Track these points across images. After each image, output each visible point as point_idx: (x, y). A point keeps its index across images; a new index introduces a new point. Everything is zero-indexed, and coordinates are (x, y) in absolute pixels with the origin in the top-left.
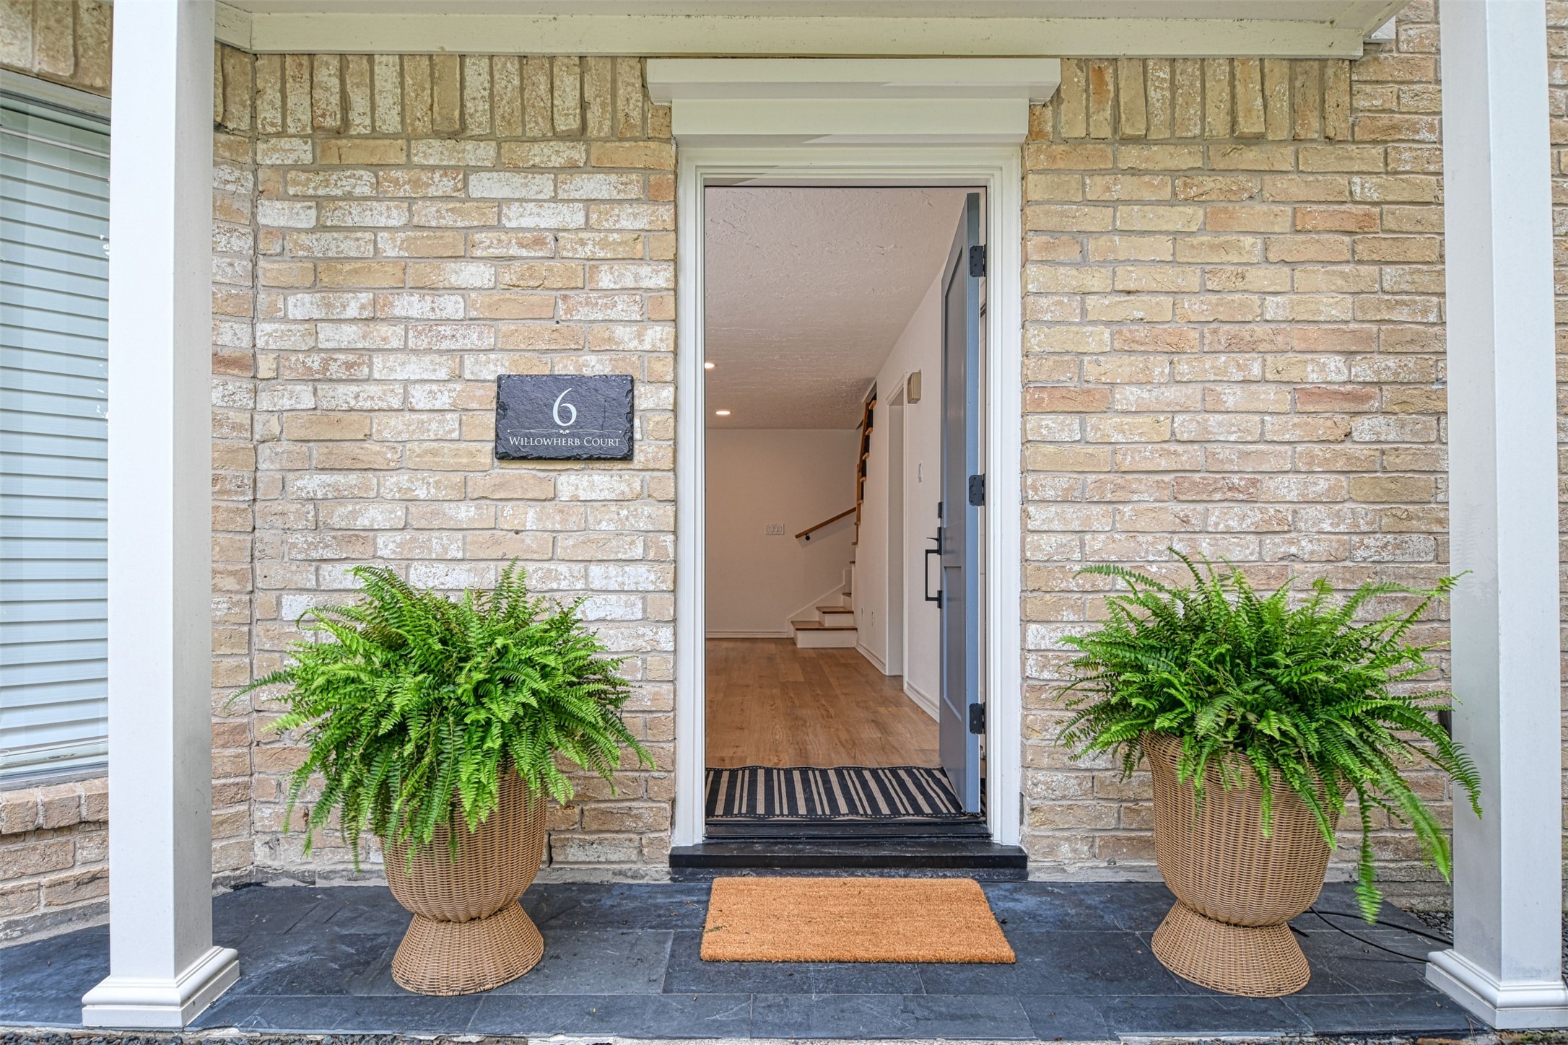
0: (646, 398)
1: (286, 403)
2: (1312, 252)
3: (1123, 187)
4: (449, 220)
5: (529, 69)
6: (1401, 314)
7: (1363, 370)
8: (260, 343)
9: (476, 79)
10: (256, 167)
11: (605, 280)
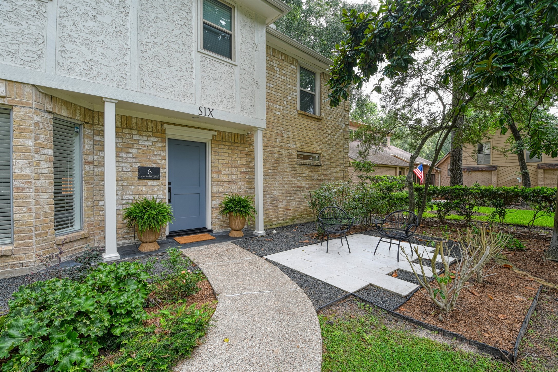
0: (162, 171)
1: (100, 170)
2: (242, 156)
3: (223, 147)
4: (129, 142)
5: (143, 120)
6: (251, 164)
7: (247, 170)
8: (95, 159)
9: (134, 121)
10: (93, 130)
11: (156, 153)
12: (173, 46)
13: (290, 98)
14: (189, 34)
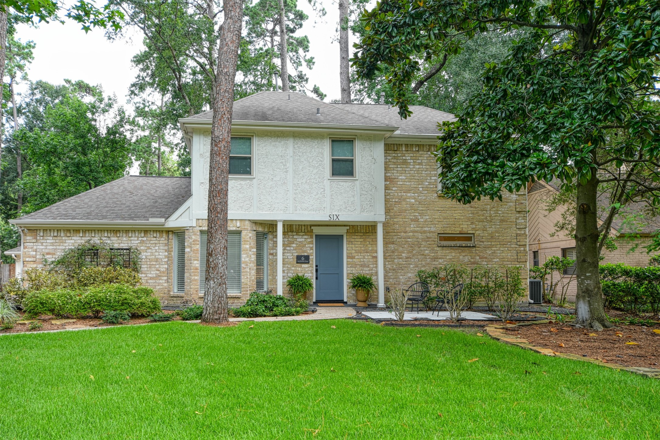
0: (311, 257)
1: (275, 258)
3: (355, 237)
4: (292, 240)
8: (273, 252)
10: (273, 235)
11: (307, 246)
12: (313, 181)
13: (427, 183)
14: (322, 170)
